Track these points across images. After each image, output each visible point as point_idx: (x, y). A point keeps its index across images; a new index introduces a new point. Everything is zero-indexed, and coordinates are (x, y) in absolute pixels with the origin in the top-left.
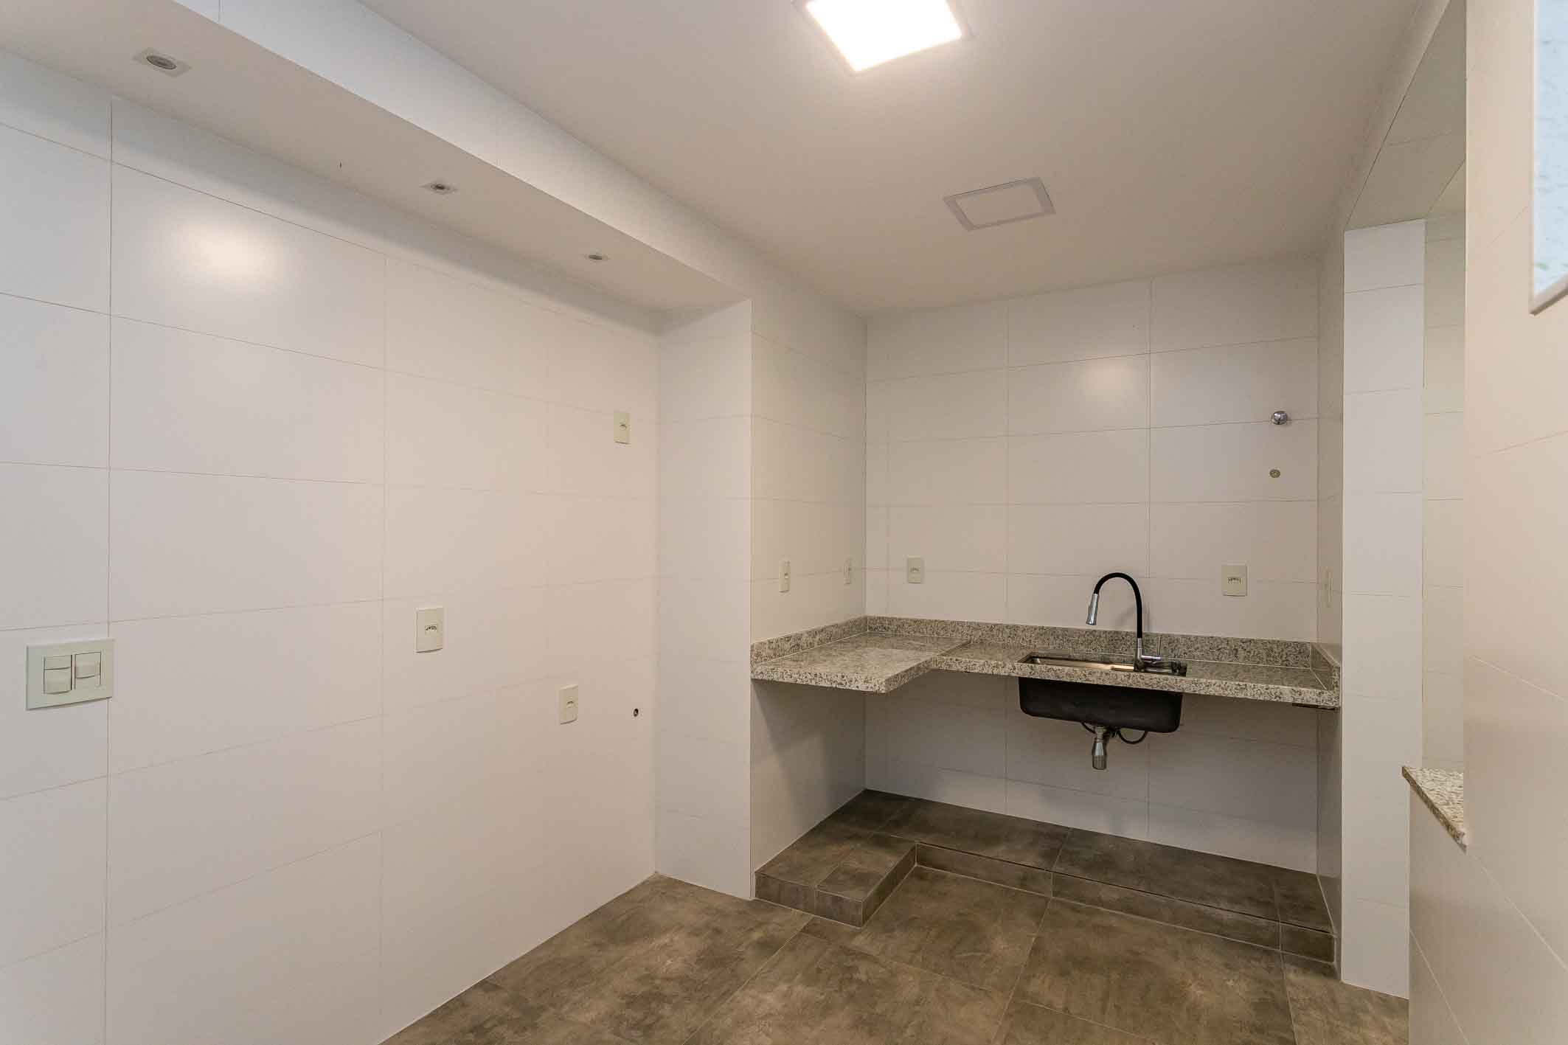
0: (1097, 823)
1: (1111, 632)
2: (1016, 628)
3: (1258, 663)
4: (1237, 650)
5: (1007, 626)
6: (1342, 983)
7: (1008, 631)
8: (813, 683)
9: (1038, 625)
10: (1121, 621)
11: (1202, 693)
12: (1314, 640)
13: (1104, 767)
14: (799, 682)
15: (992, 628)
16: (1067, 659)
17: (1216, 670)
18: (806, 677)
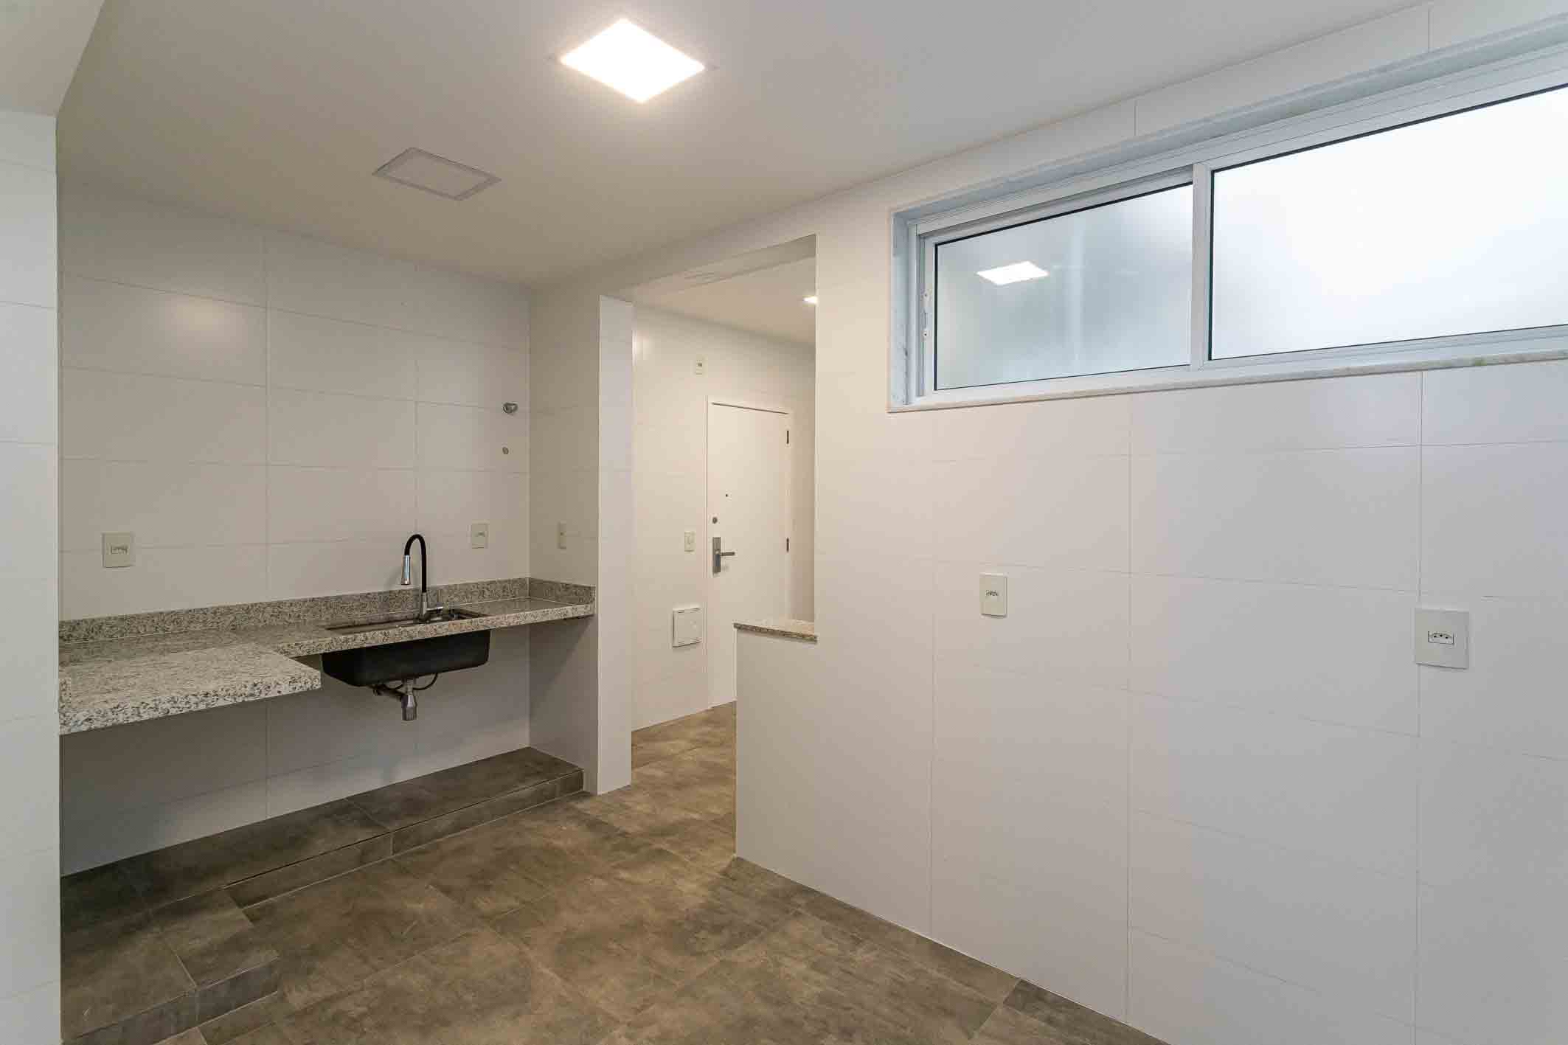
0: (371, 782)
1: (385, 593)
2: (280, 604)
3: (498, 599)
4: (484, 591)
5: (269, 605)
6: (600, 796)
7: (269, 609)
8: (202, 707)
9: (308, 597)
10: (392, 581)
11: (522, 623)
12: (528, 576)
13: (415, 717)
14: (173, 712)
15: (248, 609)
16: (349, 627)
17: (506, 608)
18: (188, 702)
